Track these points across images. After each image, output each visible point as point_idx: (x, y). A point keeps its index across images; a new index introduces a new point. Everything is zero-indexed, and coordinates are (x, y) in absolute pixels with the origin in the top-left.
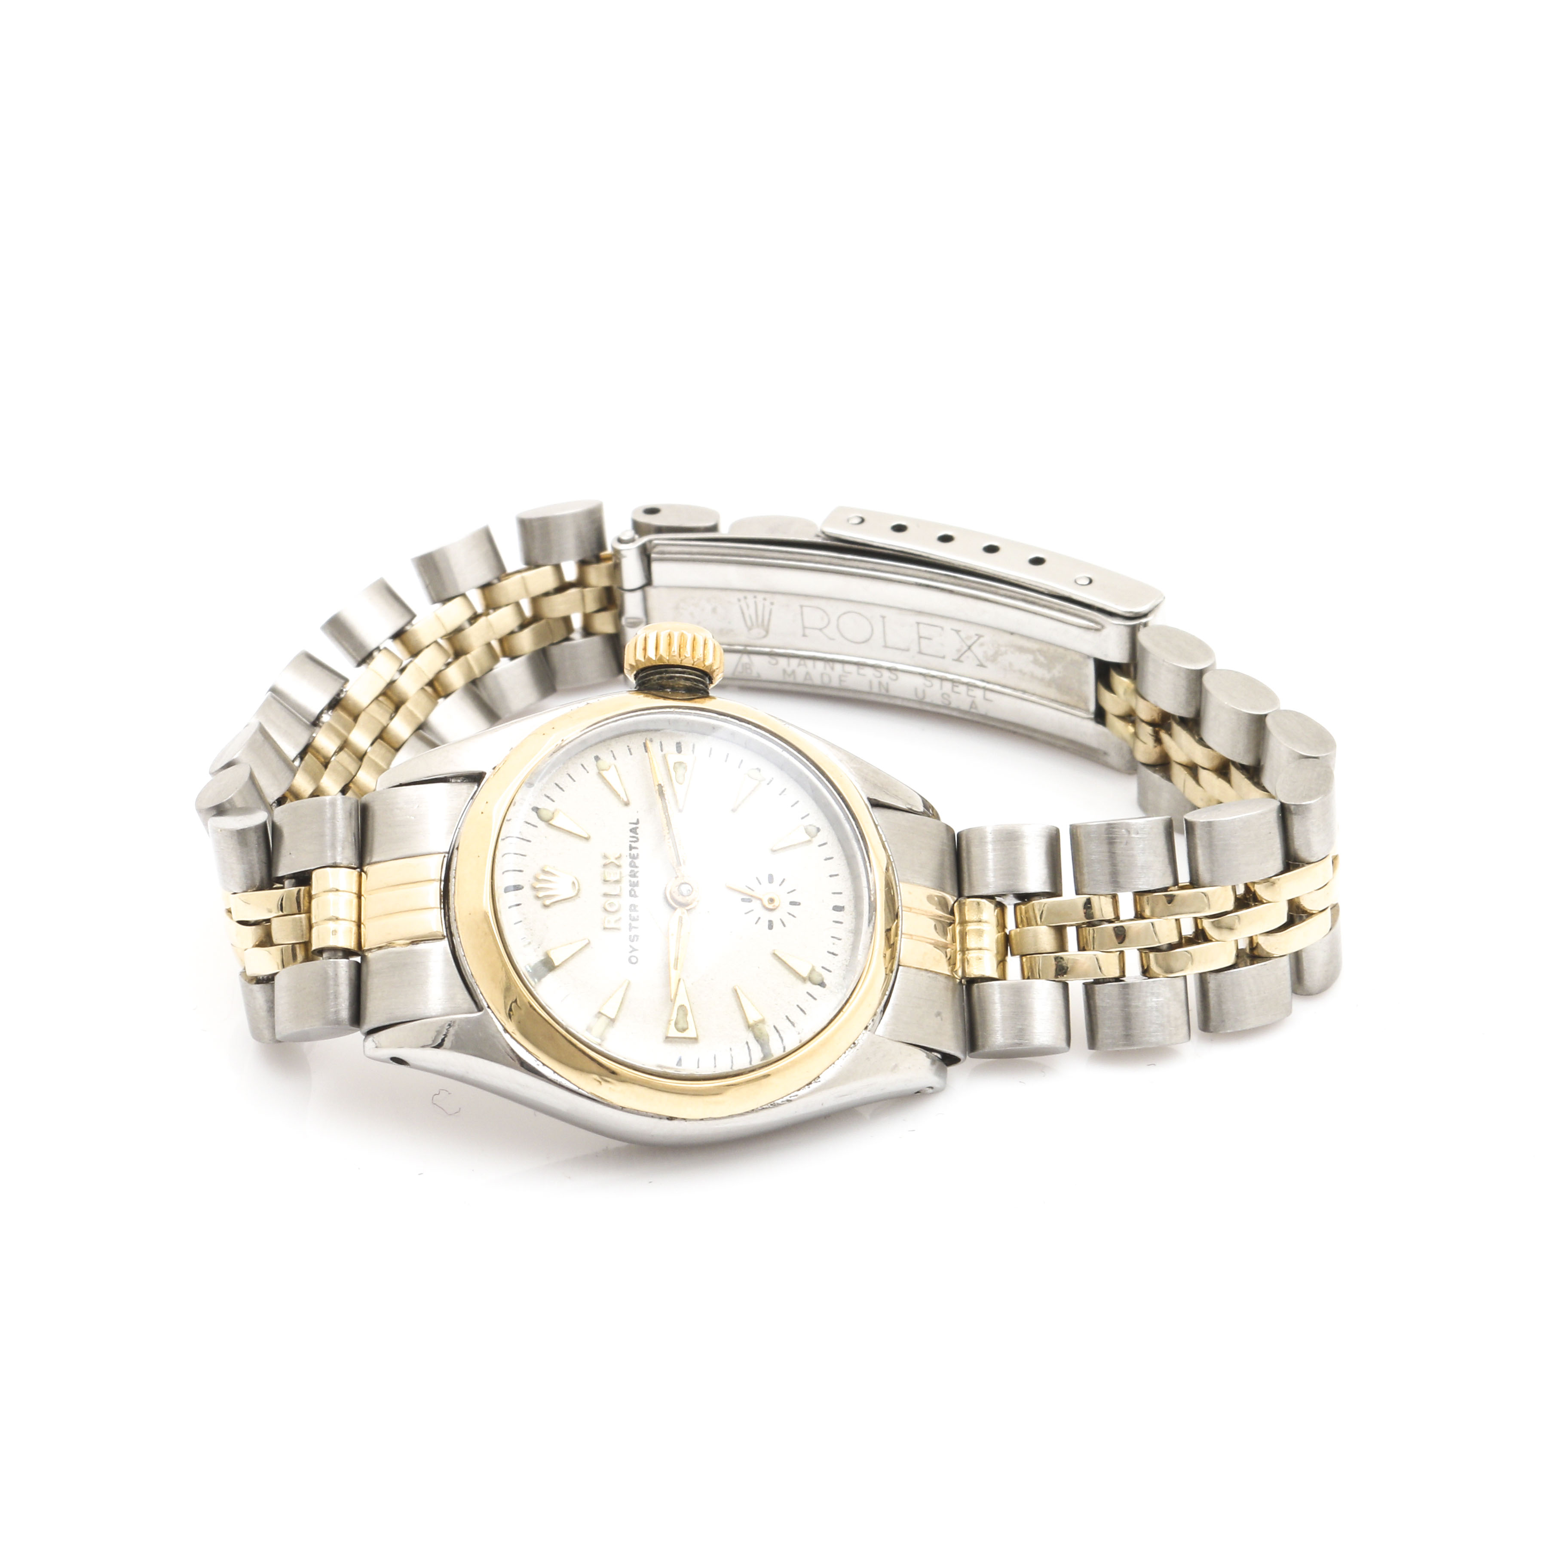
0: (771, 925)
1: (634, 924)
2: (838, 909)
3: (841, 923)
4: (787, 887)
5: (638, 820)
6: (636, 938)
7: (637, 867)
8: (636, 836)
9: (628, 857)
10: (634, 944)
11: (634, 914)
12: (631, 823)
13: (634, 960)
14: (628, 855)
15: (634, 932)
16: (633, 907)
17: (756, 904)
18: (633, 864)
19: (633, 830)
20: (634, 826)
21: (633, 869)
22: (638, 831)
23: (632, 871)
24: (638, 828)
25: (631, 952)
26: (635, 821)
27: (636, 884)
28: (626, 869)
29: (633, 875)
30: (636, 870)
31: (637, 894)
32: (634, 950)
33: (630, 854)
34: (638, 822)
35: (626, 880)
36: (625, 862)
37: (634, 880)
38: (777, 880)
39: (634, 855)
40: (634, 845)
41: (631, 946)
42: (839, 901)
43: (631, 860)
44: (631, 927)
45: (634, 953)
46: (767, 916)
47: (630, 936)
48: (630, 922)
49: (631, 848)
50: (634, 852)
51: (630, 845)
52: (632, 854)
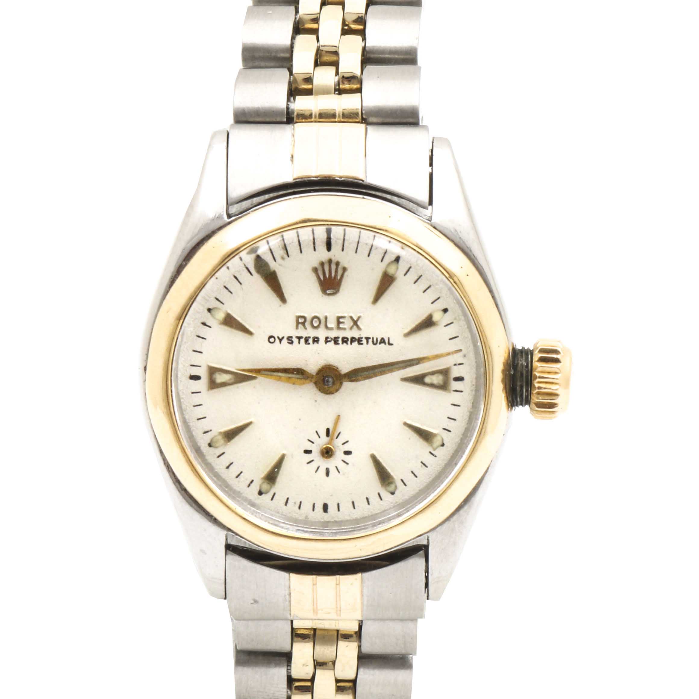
0: (307, 452)
1: (302, 341)
2: (325, 508)
3: (313, 510)
4: (341, 466)
5: (392, 344)
6: (291, 342)
7: (351, 344)
8: (378, 343)
9: (359, 336)
10: (285, 341)
11: (311, 341)
12: (389, 338)
13: (272, 340)
14: (361, 336)
15: (296, 341)
16: (316, 340)
17: (324, 439)
18: (354, 340)
19: (383, 341)
20: (387, 341)
21: (350, 340)
22: (383, 345)
23: (348, 339)
24: (385, 344)
25: (278, 337)
26: (391, 342)
27: (336, 343)
28: (349, 334)
29: (345, 340)
30: (349, 342)
31: (328, 343)
32: (280, 340)
33: (362, 338)
34: (390, 344)
35: (341, 334)
36: (355, 334)
37: (340, 341)
38: (347, 458)
39: (362, 341)
40: (370, 341)
41: (283, 338)
42: (332, 508)
43: (357, 338)
44: (299, 338)
45: (277, 340)
46: (316, 449)
47: (292, 337)
48: (304, 337)
49: (367, 339)
50: (364, 341)
51: (370, 338)
52: (362, 339)
